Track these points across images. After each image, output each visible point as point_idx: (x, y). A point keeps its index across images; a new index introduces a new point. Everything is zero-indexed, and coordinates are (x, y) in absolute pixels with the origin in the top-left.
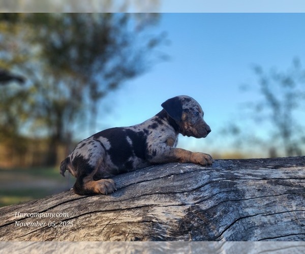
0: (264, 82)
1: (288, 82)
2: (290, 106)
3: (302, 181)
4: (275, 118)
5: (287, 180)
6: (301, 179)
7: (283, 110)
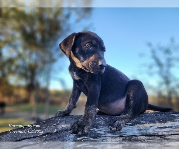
0: (153, 52)
1: (167, 51)
2: (169, 65)
3: (151, 138)
4: (160, 73)
5: (139, 138)
6: (150, 136)
7: (165, 68)
